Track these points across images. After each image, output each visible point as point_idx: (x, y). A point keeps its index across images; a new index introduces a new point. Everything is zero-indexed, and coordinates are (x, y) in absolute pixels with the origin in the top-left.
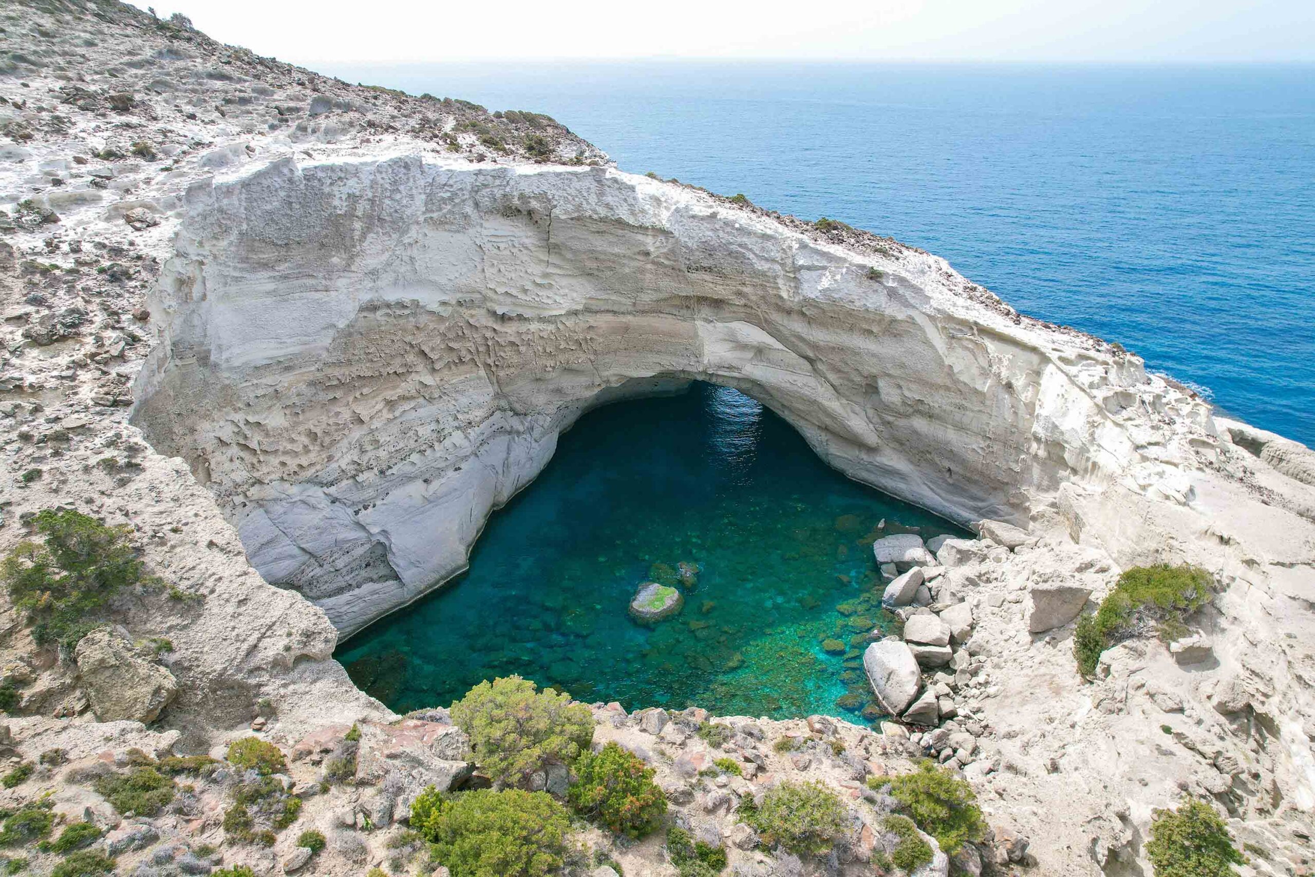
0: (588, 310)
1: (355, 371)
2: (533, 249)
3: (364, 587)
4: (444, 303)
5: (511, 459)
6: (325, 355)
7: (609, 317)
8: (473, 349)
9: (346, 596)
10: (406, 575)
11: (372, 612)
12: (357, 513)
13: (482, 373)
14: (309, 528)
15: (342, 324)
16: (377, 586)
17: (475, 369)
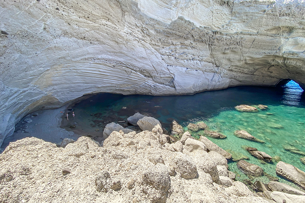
0: (241, 33)
1: (174, 32)
2: (227, 15)
3: (167, 86)
4: (201, 27)
5: (213, 79)
6: (168, 26)
7: (249, 36)
8: (206, 40)
9: (162, 85)
10: (177, 88)
11: (168, 93)
12: (168, 66)
13: (207, 46)
14: (155, 61)
15: (173, 20)
16: (170, 87)
17: (206, 45)
